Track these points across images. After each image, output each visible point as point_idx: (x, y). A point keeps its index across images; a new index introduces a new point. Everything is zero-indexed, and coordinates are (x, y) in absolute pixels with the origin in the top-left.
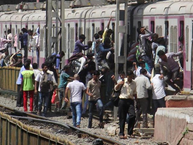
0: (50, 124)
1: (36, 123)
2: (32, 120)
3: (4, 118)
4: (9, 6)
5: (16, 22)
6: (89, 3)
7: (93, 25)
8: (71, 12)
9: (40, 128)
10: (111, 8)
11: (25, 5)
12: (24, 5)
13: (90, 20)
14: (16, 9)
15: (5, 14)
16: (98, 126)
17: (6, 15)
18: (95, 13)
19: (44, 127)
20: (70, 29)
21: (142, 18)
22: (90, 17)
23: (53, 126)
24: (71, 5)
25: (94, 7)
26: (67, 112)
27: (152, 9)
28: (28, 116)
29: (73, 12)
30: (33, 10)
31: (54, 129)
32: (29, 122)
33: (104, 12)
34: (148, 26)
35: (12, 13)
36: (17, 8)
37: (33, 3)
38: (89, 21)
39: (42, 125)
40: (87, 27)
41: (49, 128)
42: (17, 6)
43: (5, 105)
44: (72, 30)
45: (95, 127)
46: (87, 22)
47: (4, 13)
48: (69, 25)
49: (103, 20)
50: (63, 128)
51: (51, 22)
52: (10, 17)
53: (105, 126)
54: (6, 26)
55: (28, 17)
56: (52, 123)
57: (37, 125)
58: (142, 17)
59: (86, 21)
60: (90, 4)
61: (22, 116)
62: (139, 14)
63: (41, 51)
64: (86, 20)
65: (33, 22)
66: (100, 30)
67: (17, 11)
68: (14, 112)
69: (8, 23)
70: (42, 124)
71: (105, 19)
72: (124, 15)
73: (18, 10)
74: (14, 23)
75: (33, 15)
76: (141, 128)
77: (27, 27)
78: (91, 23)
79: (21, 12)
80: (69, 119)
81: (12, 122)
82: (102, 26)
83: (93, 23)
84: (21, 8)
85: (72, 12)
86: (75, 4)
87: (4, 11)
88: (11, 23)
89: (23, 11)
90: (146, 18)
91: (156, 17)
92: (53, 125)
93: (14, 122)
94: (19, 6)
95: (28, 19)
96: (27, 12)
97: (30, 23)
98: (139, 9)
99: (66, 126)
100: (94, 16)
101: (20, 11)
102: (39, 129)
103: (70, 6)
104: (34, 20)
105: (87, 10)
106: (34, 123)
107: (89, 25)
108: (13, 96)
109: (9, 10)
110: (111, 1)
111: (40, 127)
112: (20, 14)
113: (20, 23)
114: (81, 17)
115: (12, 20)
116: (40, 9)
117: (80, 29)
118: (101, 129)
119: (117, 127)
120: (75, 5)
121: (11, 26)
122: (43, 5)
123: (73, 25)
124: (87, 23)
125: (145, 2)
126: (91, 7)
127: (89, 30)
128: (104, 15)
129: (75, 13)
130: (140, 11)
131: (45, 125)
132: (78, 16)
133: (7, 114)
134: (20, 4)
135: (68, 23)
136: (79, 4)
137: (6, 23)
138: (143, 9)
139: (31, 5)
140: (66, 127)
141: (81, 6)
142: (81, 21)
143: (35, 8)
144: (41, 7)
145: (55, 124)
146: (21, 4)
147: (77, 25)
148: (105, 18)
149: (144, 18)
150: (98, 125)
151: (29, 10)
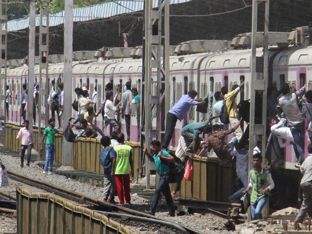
0: (155, 224)
1: (134, 222)
2: (127, 218)
3: (97, 219)
4: (84, 53)
5: (96, 75)
6: (203, 48)
7: (212, 79)
8: (177, 60)
9: (141, 230)
10: (237, 54)
11: (108, 52)
12: (107, 50)
13: (207, 72)
14: (95, 57)
15: (80, 63)
16: (224, 227)
17: (81, 66)
18: (214, 61)
19: (146, 229)
20: (176, 85)
21: (287, 70)
22: (207, 68)
23: (160, 227)
24: (177, 50)
25: (211, 53)
26: (177, 205)
27: (302, 56)
28: (119, 212)
29: (181, 60)
30: (121, 58)
31: (160, 231)
32: (123, 220)
33: (229, 60)
34: (295, 81)
35: (89, 62)
36: (96, 55)
37: (119, 48)
38: (205, 74)
39: (143, 226)
40: (202, 81)
41: (154, 230)
42: (96, 53)
43: (83, 193)
44: (179, 86)
45: (220, 228)
46: (203, 74)
47: (77, 62)
48: (174, 79)
49: (226, 72)
50: (174, 230)
51: (150, 75)
52: (88, 67)
53: (237, 227)
54: (81, 80)
55: (114, 68)
56: (157, 223)
57: (135, 226)
58: (286, 68)
59: (201, 74)
60: (203, 50)
61: (111, 212)
62: (282, 64)
63: (132, 116)
64: (201, 72)
65: (121, 75)
66: (222, 87)
67: (96, 60)
68: (98, 205)
69: (83, 76)
70: (142, 224)
71: (230, 71)
72: (263, 65)
73: (98, 58)
74: (93, 77)
75: (122, 64)
76: (288, 230)
77: (112, 81)
78: (208, 77)
79: (103, 61)
80: (180, 217)
81: (110, 226)
82: (224, 81)
83: (212, 76)
84: (103, 55)
85: (179, 61)
86: (182, 49)
87: (78, 60)
88: (88, 76)
89: (105, 60)
90: (293, 70)
91: (308, 68)
92: (159, 225)
93: (114, 227)
94: (100, 53)
95: (113, 71)
96: (111, 61)
97: (117, 77)
98: (281, 57)
99: (181, 228)
100: (213, 66)
101: (100, 59)
102: (139, 231)
103: (176, 53)
104: (123, 72)
105: (201, 58)
106: (131, 222)
107: (205, 79)
108: (93, 180)
109: (84, 58)
110: (236, 45)
111: (140, 228)
112: (101, 64)
113: (102, 76)
114: (193, 67)
115: (89, 72)
116: (131, 56)
117: (192, 84)
118: (231, 232)
119: (256, 229)
120: (181, 51)
121: (88, 80)
122: (135, 51)
123: (180, 79)
124: (202, 77)
125: (289, 46)
126: (207, 53)
127: (205, 86)
128: (227, 65)
129: (184, 61)
130: (284, 59)
131: (147, 226)
132: (188, 66)
133: (88, 207)
134: (100, 49)
135: (173, 76)
136: (187, 49)
137: (81, 77)
138: (288, 57)
139: (116, 50)
140: (180, 230)
141: (191, 52)
142: (192, 73)
143: (123, 56)
144: (132, 54)
145: (162, 225)
146: (102, 49)
147: (186, 79)
148: (229, 68)
149: (289, 69)
150: (224, 225)
151: (115, 58)
